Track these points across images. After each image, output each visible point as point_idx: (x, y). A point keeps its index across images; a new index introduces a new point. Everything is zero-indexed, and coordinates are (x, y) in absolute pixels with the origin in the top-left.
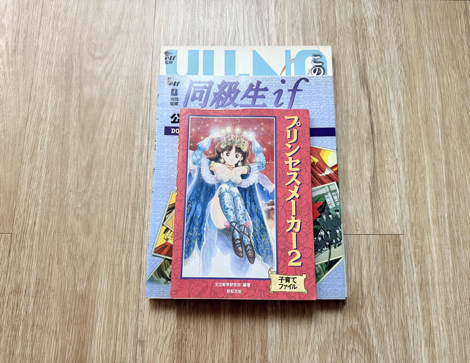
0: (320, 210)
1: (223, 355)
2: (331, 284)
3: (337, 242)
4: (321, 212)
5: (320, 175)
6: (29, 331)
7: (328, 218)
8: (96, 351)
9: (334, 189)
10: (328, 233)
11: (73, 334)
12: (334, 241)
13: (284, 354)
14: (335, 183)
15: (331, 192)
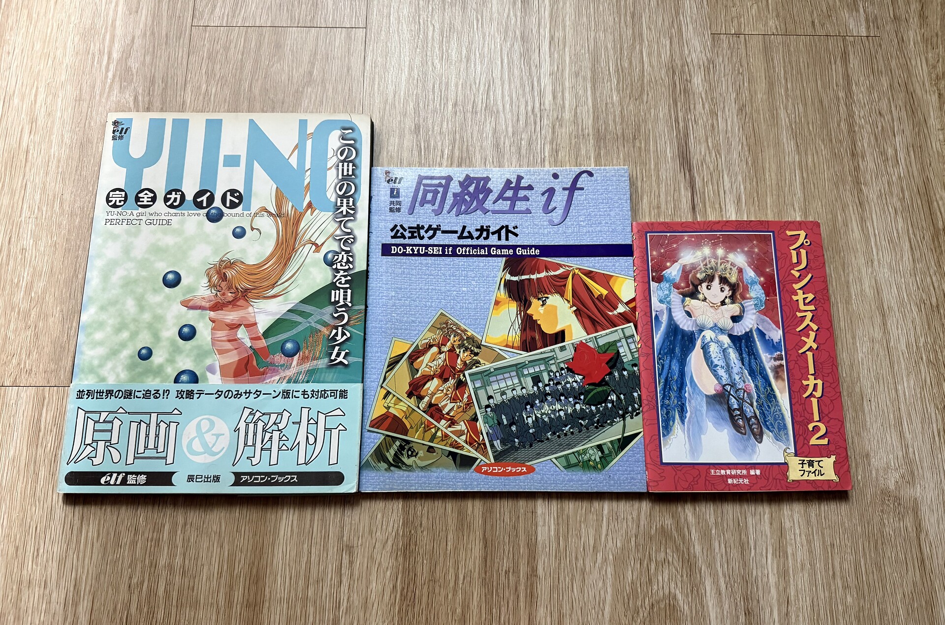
0: (611, 364)
1: (471, 566)
2: (626, 470)
3: (634, 410)
4: (612, 367)
5: (610, 313)
6: (179, 532)
7: (621, 375)
8: (281, 562)
9: (631, 333)
10: (622, 396)
11: (246, 537)
12: (630, 409)
13: (562, 565)
14: (632, 324)
15: (626, 338)
